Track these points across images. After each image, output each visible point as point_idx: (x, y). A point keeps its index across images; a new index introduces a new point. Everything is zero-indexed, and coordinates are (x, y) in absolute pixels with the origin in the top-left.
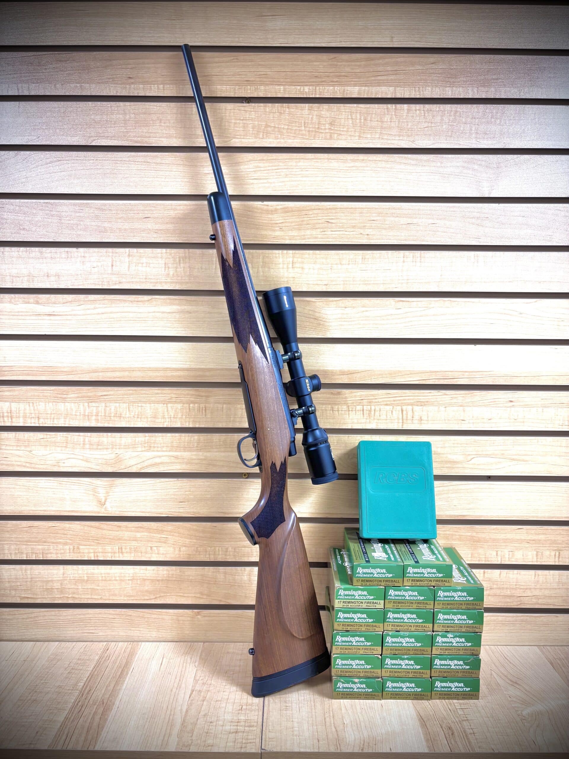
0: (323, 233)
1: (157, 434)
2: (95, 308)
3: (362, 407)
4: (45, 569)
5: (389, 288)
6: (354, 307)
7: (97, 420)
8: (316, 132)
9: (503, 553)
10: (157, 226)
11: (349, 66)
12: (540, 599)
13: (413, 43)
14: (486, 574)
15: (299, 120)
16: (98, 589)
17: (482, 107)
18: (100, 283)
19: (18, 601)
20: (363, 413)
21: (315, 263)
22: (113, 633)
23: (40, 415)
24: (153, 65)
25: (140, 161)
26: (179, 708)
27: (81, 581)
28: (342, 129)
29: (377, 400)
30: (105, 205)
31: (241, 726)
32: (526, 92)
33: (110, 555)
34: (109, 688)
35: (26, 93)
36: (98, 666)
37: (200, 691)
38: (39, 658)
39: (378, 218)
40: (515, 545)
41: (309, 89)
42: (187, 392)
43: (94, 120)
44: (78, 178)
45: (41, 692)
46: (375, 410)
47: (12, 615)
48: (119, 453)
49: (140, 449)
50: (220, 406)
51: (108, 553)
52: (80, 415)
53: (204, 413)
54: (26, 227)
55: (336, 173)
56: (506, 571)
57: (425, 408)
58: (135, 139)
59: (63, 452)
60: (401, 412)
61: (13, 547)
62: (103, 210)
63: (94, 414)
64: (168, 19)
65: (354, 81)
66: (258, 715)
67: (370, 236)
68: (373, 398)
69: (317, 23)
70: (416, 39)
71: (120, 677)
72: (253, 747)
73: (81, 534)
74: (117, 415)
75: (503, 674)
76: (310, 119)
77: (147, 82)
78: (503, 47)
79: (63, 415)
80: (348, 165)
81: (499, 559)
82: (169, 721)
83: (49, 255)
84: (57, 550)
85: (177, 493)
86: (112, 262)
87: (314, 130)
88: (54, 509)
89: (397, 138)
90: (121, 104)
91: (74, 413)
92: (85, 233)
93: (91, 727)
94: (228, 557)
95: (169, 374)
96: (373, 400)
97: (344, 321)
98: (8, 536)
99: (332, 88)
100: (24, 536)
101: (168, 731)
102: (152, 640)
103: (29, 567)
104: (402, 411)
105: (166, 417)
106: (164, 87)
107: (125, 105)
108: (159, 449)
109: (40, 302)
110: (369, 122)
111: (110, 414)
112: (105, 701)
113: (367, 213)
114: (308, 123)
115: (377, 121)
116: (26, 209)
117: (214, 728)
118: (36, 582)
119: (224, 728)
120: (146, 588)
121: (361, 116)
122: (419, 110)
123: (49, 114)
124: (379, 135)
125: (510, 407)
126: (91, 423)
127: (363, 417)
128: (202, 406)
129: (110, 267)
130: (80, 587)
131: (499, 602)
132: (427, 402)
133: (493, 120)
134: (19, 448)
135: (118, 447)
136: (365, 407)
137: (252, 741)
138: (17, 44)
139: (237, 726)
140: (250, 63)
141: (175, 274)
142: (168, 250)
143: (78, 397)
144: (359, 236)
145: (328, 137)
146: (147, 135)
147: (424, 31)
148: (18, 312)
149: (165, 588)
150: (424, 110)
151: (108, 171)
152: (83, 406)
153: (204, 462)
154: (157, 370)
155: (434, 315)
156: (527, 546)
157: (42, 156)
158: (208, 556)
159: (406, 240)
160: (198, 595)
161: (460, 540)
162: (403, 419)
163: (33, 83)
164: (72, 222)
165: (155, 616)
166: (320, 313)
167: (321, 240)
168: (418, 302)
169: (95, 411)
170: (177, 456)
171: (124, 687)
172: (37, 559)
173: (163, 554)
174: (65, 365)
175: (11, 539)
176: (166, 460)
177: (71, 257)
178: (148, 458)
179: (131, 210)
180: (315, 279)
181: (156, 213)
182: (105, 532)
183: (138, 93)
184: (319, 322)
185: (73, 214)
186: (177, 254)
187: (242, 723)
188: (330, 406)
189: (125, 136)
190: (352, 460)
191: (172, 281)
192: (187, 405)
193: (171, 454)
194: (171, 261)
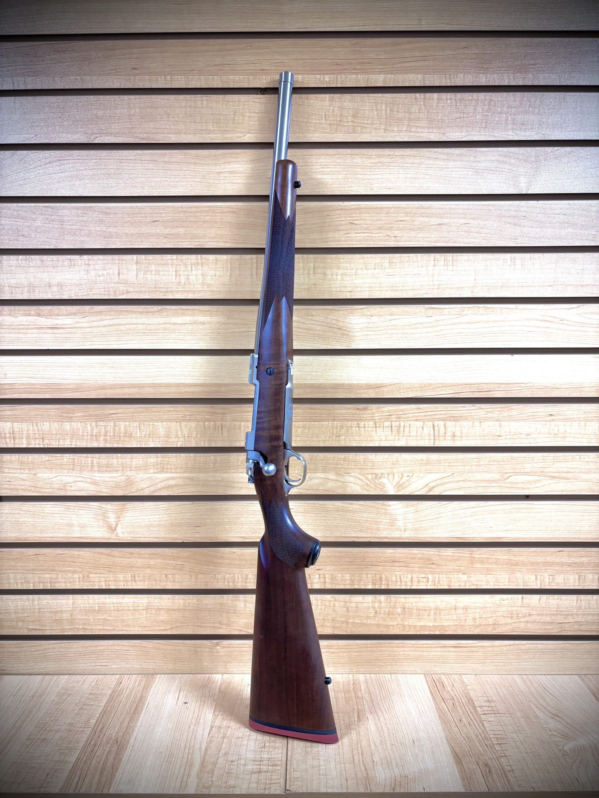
0: (346, 235)
1: (170, 454)
2: (101, 320)
3: (390, 423)
4: (53, 599)
5: (419, 294)
6: (381, 315)
7: (106, 441)
8: (337, 125)
9: (542, 577)
10: (167, 230)
11: (373, 51)
12: (583, 625)
13: (443, 25)
14: (524, 600)
15: (319, 112)
16: (110, 620)
17: (518, 94)
18: (107, 293)
19: (26, 633)
20: (392, 430)
21: (338, 268)
22: (127, 666)
23: (45, 436)
24: (159, 54)
25: (147, 159)
26: (198, 746)
27: (91, 611)
28: (366, 122)
29: (406, 416)
30: (110, 208)
31: (265, 765)
32: (567, 79)
33: (122, 583)
34: (123, 725)
35: (22, 87)
36: (111, 702)
37: (220, 727)
38: (48, 694)
39: (406, 218)
40: (556, 568)
41: (330, 78)
42: (202, 409)
43: (96, 115)
44: (80, 180)
45: (51, 730)
46: (404, 426)
47: (20, 647)
48: (130, 475)
49: (152, 471)
50: (238, 423)
51: (120, 581)
52: (87, 435)
53: (220, 432)
54: (26, 233)
55: (360, 170)
56: (546, 596)
57: (458, 423)
58: (141, 136)
59: (70, 474)
60: (432, 427)
61: (18, 576)
62: (108, 214)
63: (103, 434)
64: (175, 4)
65: (380, 69)
66: (282, 753)
67: (398, 238)
68: (402, 413)
70: (446, 22)
71: (134, 713)
72: (278, 788)
73: (91, 561)
74: (127, 435)
75: (543, 706)
76: (331, 111)
77: (153, 73)
78: (541, 29)
79: (69, 436)
80: (373, 161)
81: (539, 584)
82: (187, 761)
83: (50, 263)
84: (65, 578)
85: (192, 517)
86: (119, 270)
87: (335, 123)
88: (61, 535)
89: (426, 130)
90: (126, 97)
91: (81, 434)
92: (88, 239)
93: (105, 768)
94: (248, 584)
95: (183, 390)
96: (403, 416)
97: (371, 331)
98: (13, 564)
99: (354, 76)
100: (30, 565)
101: (187, 772)
102: (168, 672)
103: (36, 597)
104: (434, 427)
105: (180, 436)
106: (171, 78)
107: (130, 99)
108: (173, 471)
109: (42, 314)
110: (395, 113)
111: (120, 433)
112: (119, 740)
113: (394, 213)
114: (329, 115)
115: (405, 112)
116: (23, 214)
117: (236, 767)
118: (44, 613)
119: (246, 767)
120: (162, 618)
121: (386, 107)
122: (450, 99)
123: (47, 110)
124: (407, 127)
125: (550, 421)
126: (99, 443)
127: (392, 433)
128: (219, 423)
129: (116, 277)
130: (91, 618)
131: (539, 629)
132: (461, 417)
133: (531, 109)
135: (129, 469)
136: (393, 423)
137: (276, 781)
138: (11, 34)
139: (260, 765)
140: (264, 51)
141: (187, 282)
142: (179, 256)
143: (85, 416)
144: (386, 238)
145: (351, 130)
146: (154, 131)
147: (455, 13)
148: (19, 325)
149: (181, 618)
150: (455, 99)
151: (112, 171)
152: (91, 425)
153: (221, 484)
154: (169, 386)
155: (467, 323)
156: (569, 569)
157: (41, 156)
158: (227, 584)
159: (436, 242)
160: (217, 625)
161: (496, 563)
162: (434, 436)
163: (30, 76)
164: (74, 227)
165: (172, 647)
166: (343, 322)
167: (344, 243)
168: (450, 310)
169: (103, 431)
170: (192, 477)
171: (139, 724)
172: (45, 588)
173: (179, 582)
174: (70, 382)
175: (17, 568)
176: (181, 482)
177: (74, 265)
178: (160, 480)
179: (138, 214)
180: (338, 286)
181: (165, 216)
182: (117, 559)
183: (143, 85)
184: (344, 332)
185: (75, 218)
186: (189, 260)
187: (265, 762)
188: (355, 423)
189: (130, 133)
190: (380, 480)
191: (184, 289)
192: (203, 423)
193: (185, 475)
194: (182, 268)
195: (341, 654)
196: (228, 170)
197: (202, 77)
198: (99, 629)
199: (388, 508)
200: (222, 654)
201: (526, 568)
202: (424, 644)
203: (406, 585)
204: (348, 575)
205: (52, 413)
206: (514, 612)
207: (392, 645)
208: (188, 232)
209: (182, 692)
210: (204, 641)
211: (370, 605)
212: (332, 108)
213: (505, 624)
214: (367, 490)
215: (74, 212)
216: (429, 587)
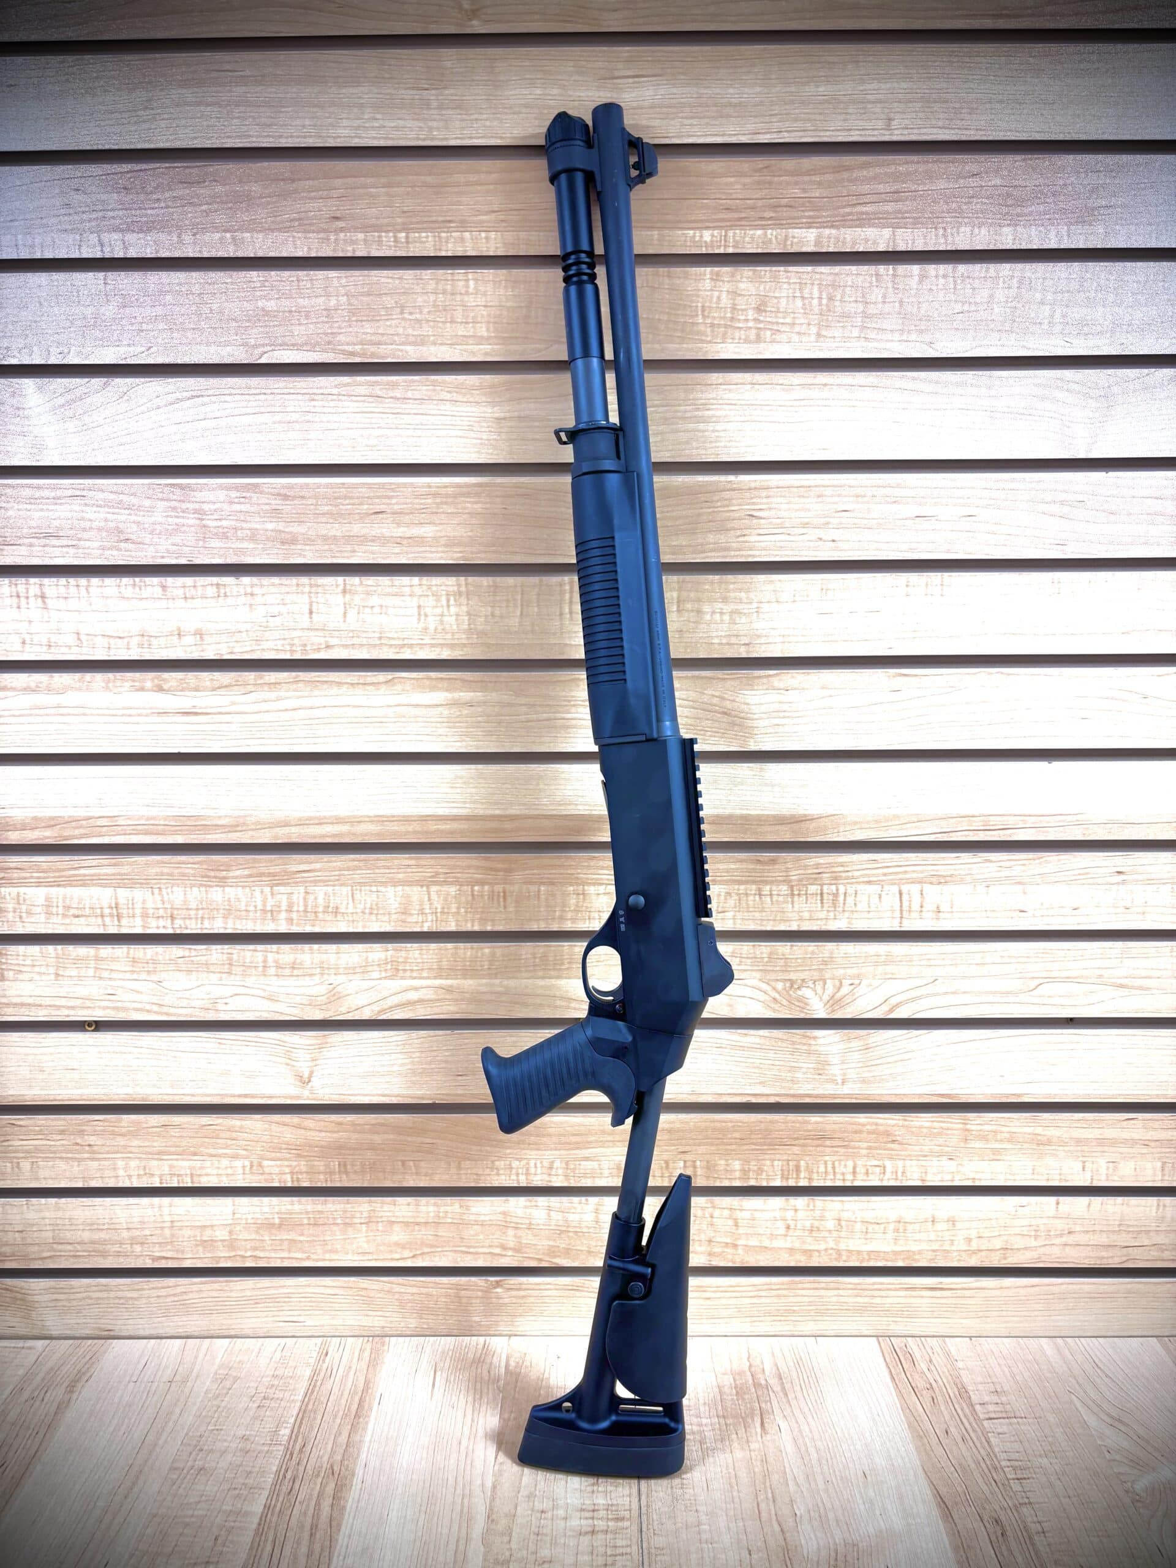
0: (741, 539)
1: (409, 945)
2: (278, 699)
3: (819, 887)
4: (197, 1205)
5: (877, 649)
6: (804, 689)
7: (290, 921)
8: (726, 326)
9: (1095, 1166)
10: (402, 529)
11: (796, 183)
12: (1165, 1250)
13: (935, 131)
14: (1060, 1206)
15: (692, 301)
16: (301, 1242)
17: (1076, 267)
18: (288, 648)
19: (149, 1264)
20: (822, 900)
21: (725, 600)
22: (334, 1322)
23: (176, 912)
24: (383, 190)
25: (363, 393)
26: (479, 1482)
27: (266, 1225)
28: (781, 321)
29: (850, 874)
30: (291, 487)
31: (601, 1519)
33: (322, 1177)
34: (340, 1440)
35: (119, 254)
36: (312, 1392)
38: (197, 1376)
39: (855, 506)
40: (1121, 1150)
41: (713, 236)
42: (466, 863)
43: (263, 309)
44: (235, 433)
45: (211, 1451)
46: (845, 894)
47: (138, 1290)
48: (336, 983)
49: (376, 975)
50: (533, 888)
51: (319, 1173)
52: (256, 911)
53: (502, 903)
54: (133, 537)
55: (768, 413)
56: (1101, 1198)
57: (946, 888)
58: (350, 348)
59: (223, 982)
60: (898, 895)
61: (133, 1164)
62: (286, 497)
63: (284, 908)
64: (413, 88)
65: (810, 217)
66: (630, 1495)
67: (839, 544)
68: (841, 869)
69: (731, 91)
70: (940, 124)
71: (357, 1415)
72: (628, 1563)
73: (265, 1138)
74: (330, 910)
75: (1093, 1401)
76: (715, 300)
77: (373, 226)
78: (1124, 138)
79: (221, 911)
80: (796, 396)
81: (1088, 1176)
82: (462, 1511)
83: (180, 592)
84: (218, 1168)
85: (450, 1059)
86: (311, 604)
87: (722, 322)
88: (209, 1092)
89: (897, 337)
90: (320, 275)
91: (243, 908)
92: (252, 546)
93: (317, 1526)
94: (554, 1179)
95: (433, 826)
96: (843, 875)
97: (784, 717)
98: (122, 1143)
99: (759, 232)
100: (155, 1144)
101: (463, 1531)
102: (409, 1333)
103: (166, 1201)
104: (901, 894)
105: (427, 911)
106: (407, 237)
107: (327, 277)
108: (415, 974)
109: (165, 687)
110: (837, 303)
111: (316, 906)
112: (336, 1469)
113: (832, 496)
114: (710, 307)
115: (856, 301)
116: (130, 500)
117: (550, 1522)
119: (568, 1523)
120: (395, 1238)
121: (821, 292)
122: (945, 276)
123: (168, 297)
124: (861, 331)
125: (1118, 883)
126: (276, 925)
127: (823, 907)
128: (499, 888)
129: (306, 617)
130: (267, 1238)
131: (1086, 1258)
132: (951, 876)
133: (1099, 295)
134: (135, 976)
135: (333, 971)
136: (825, 887)
137: (624, 1551)
138: (95, 148)
139: (593, 1518)
141: (440, 627)
142: (425, 578)
143: (250, 876)
144: (817, 544)
145: (753, 337)
146: (374, 339)
147: (958, 105)
148: (124, 708)
149: (431, 1238)
150: (953, 277)
151: (295, 417)
152: (262, 892)
153: (504, 998)
154: (406, 819)
155: (967, 703)
156: (1145, 1151)
157: (159, 388)
158: (514, 1177)
159: (911, 550)
160: (497, 1251)
161: (1010, 1141)
162: (901, 911)
163: (133, 231)
164: (224, 523)
165: (414, 1290)
166: (734, 701)
167: (737, 553)
168: (935, 678)
169: (284, 903)
170: (451, 986)
171: (367, 1438)
172: (181, 1185)
173: (426, 1175)
174: (222, 813)
175: (129, 1149)
176: (429, 994)
177: (226, 596)
178: (392, 992)
179: (346, 497)
180: (723, 634)
181: (396, 503)
182: (312, 1133)
183: (354, 251)
184: (735, 720)
185: (225, 506)
186: (443, 588)
187: (602, 1513)
188: (754, 887)
189: (329, 343)
190: (799, 993)
191: (433, 642)
192: (468, 889)
193: (438, 982)
194: (431, 601)
195: (724, 1301)
196: (516, 414)
197: (467, 235)
198: (282, 1258)
199: (813, 1042)
200: (506, 1301)
201: (1066, 1148)
202: (874, 1284)
203: (844, 1180)
204: (737, 1162)
205: (187, 871)
206: (1042, 1228)
207: (816, 1285)
208: (443, 534)
209: (439, 1373)
210: (473, 1279)
211: (778, 1214)
212: (716, 294)
213: (1026, 1248)
214: (774, 1010)
215: (222, 495)
216: (885, 1183)
